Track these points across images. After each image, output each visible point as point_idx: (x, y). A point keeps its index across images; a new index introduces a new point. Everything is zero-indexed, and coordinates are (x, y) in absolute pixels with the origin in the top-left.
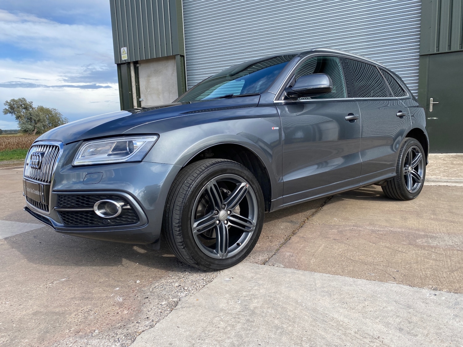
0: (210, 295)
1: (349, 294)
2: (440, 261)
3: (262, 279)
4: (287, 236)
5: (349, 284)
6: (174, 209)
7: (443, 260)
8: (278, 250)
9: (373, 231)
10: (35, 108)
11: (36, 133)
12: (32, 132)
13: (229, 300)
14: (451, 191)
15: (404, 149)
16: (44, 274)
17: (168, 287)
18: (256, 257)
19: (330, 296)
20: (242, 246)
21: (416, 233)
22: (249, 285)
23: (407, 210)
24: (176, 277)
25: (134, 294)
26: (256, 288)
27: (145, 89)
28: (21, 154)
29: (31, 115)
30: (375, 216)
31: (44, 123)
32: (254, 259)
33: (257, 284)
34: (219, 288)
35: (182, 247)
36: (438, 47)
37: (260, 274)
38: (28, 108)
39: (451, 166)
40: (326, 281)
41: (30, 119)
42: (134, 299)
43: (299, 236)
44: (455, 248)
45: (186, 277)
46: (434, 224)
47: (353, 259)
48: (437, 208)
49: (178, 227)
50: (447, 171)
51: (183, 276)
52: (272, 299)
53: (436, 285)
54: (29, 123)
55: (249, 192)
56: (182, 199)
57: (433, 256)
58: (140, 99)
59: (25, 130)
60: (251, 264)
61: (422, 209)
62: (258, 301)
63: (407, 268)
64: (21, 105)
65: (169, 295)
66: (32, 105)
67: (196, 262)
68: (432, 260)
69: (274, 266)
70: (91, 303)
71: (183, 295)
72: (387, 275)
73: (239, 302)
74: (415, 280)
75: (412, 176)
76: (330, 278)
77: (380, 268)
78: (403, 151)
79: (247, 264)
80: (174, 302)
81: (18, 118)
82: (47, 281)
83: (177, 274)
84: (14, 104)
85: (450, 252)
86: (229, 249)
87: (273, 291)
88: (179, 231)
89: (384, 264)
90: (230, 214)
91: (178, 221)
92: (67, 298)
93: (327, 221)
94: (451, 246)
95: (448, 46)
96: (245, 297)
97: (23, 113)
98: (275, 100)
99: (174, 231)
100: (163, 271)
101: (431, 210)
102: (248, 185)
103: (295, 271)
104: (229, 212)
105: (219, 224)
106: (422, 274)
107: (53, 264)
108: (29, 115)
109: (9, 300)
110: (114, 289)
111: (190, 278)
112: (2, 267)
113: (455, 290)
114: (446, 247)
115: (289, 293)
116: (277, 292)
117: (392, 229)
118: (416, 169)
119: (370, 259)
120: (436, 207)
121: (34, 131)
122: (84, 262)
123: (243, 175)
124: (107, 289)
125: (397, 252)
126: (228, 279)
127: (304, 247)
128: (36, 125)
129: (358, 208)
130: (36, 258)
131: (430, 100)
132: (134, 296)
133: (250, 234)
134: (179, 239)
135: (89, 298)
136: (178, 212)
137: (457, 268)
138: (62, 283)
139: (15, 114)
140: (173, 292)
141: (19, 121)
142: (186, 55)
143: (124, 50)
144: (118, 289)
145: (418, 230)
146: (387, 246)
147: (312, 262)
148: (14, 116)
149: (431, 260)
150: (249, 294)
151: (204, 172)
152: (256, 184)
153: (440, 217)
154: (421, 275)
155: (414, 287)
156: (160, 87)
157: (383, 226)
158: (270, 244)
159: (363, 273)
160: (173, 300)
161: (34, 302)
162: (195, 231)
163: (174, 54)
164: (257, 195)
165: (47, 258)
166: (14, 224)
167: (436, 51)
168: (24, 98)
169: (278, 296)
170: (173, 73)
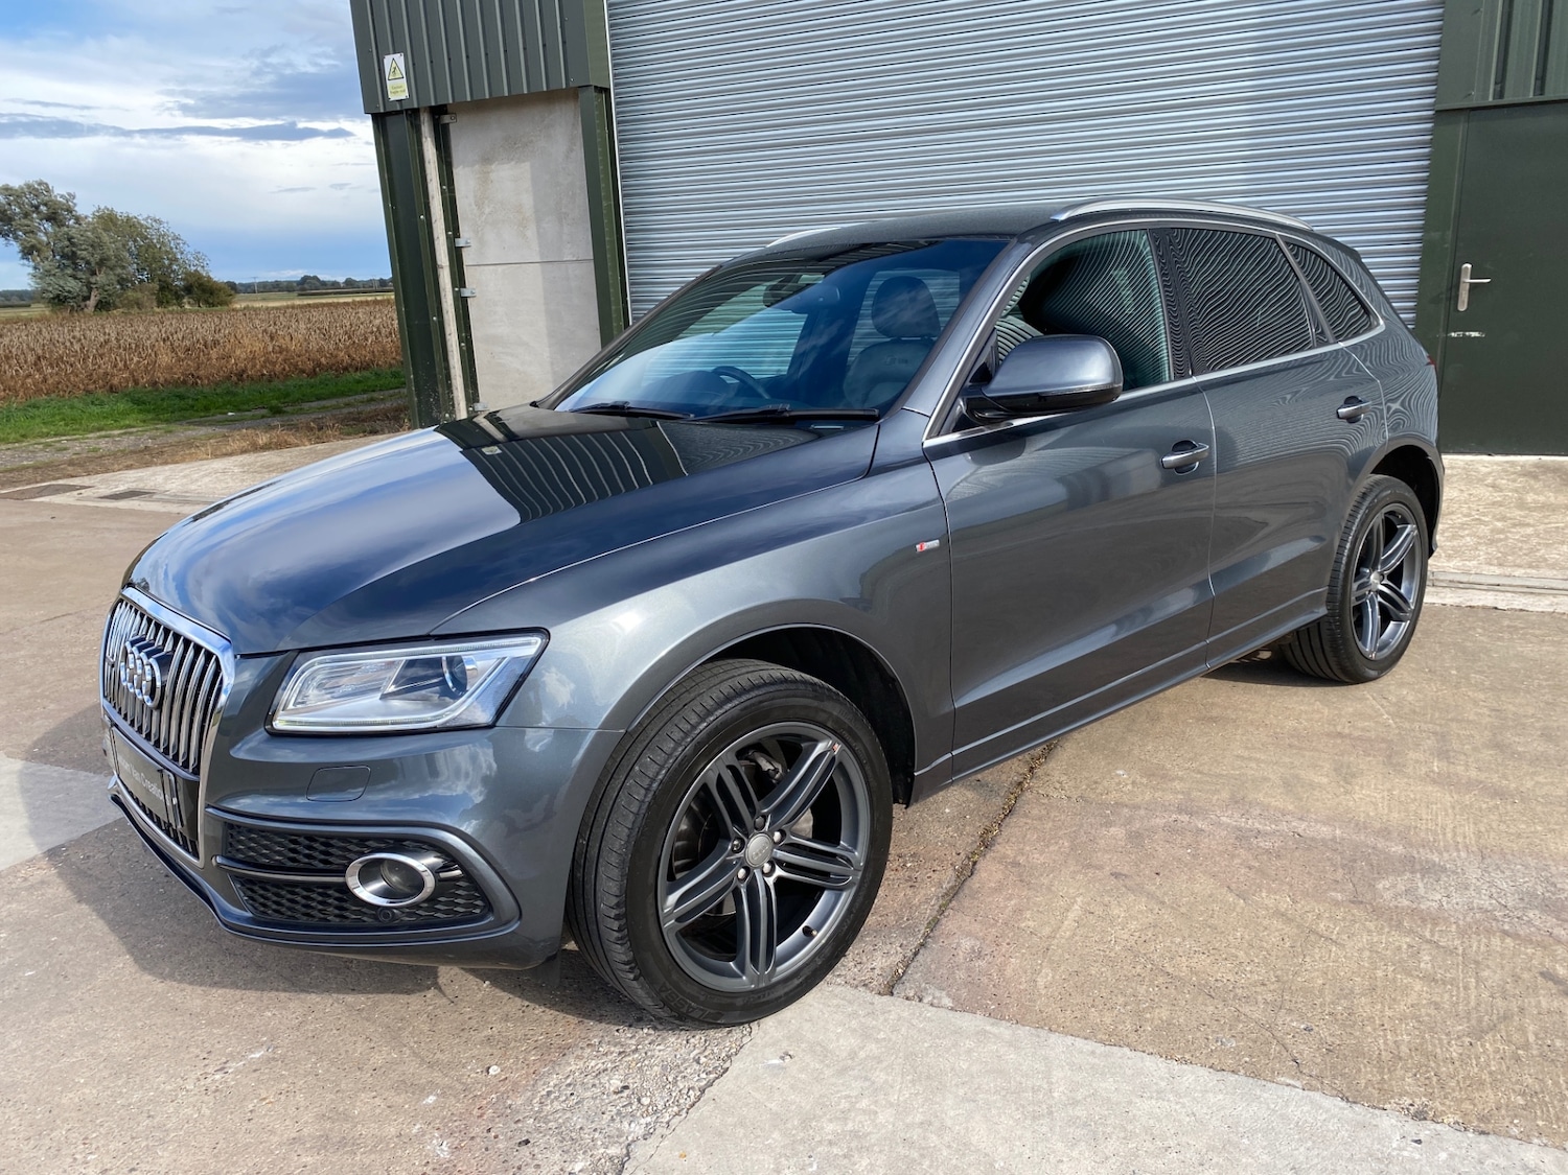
0: (720, 1134)
1: (1152, 1134)
2: (1444, 983)
3: (885, 1064)
4: (963, 856)
5: (1155, 1087)
6: (601, 860)
7: (1454, 979)
8: (934, 924)
9: (1242, 837)
10: (86, 217)
11: (96, 307)
12: (82, 304)
13: (780, 1157)
14: (1506, 636)
15: (1357, 520)
16: (194, 1028)
17: (589, 1094)
18: (865, 959)
19: (1093, 1144)
20: (820, 937)
21: (1379, 845)
22: (841, 1088)
23: (1356, 733)
24: (612, 1049)
25: (485, 1125)
26: (864, 1103)
27: (474, 206)
28: (57, 418)
29: (73, 244)
30: (1250, 759)
31: (119, 271)
32: (859, 967)
33: (867, 1084)
34: (748, 1104)
35: (632, 976)
36: (1501, 80)
37: (877, 1041)
38: (61, 217)
39: (1517, 513)
40: (1084, 1074)
41: (70, 257)
42: (485, 1146)
43: (1002, 859)
44: (1498, 921)
45: (643, 1048)
46: (1439, 806)
47: (1170, 970)
48: (1454, 725)
49: (617, 918)
50: (1502, 536)
51: (633, 1041)
52: (916, 1155)
53: (1425, 1096)
54: (69, 271)
55: (841, 767)
56: (627, 830)
57: (1425, 962)
58: (456, 240)
59: (58, 296)
60: (849, 992)
61: (1407, 725)
62: (871, 1164)
63: (1339, 1017)
64: (37, 207)
65: (595, 1130)
66: (75, 205)
67: (674, 1014)
68: (1420, 978)
69: (920, 1000)
70: (354, 1165)
71: (637, 1129)
72: (1275, 1048)
73: (811, 1165)
74: (1359, 1070)
75: (1380, 603)
76: (1096, 1060)
77: (1256, 1016)
78: (1354, 529)
79: (836, 992)
80: (611, 1159)
81: (28, 252)
82: (206, 1062)
83: (616, 1033)
84: (9, 204)
85: (1479, 941)
86: (780, 949)
87: (919, 1118)
88: (619, 930)
89: (1269, 997)
90: (781, 840)
91: (614, 901)
92: (275, 1139)
93: (1096, 783)
94: (1487, 911)
95: (1536, 79)
96: (830, 1143)
97: (46, 234)
98: (929, 437)
99: (602, 927)
100: (570, 1018)
101: (1435, 733)
102: (837, 747)
103: (988, 1028)
104: (777, 836)
105: (744, 879)
106: (1385, 1043)
107: (216, 979)
108: (67, 243)
109: (94, 1146)
110: (418, 1100)
111: (657, 1053)
112: (56, 991)
113: (1483, 1118)
114: (1468, 919)
115: (967, 1128)
116: (930, 1124)
117: (1302, 827)
118: (1396, 577)
119: (1223, 973)
120: (1452, 720)
121: (88, 298)
122: (316, 973)
123: (822, 717)
124: (400, 1100)
125: (1312, 937)
126: (777, 1061)
127: (1018, 911)
128: (93, 280)
129: (1198, 720)
130: (159, 948)
131: (1463, 272)
132: (485, 1134)
133: (844, 894)
134: (620, 953)
135: (343, 1143)
136: (615, 873)
137: (1495, 1017)
138: (255, 1071)
139: (16, 238)
140: (607, 1117)
141: (32, 264)
142: (616, 85)
143: (394, 65)
144: (431, 1099)
145: (1385, 832)
146: (1283, 907)
147: (1041, 982)
148: (15, 247)
149: (1417, 980)
150: (843, 1131)
151: (697, 732)
152: (865, 739)
153: (1460, 769)
154: (1382, 1048)
155: (1354, 1106)
156: (527, 201)
157: (1276, 808)
158: (909, 892)
159: (1199, 1034)
160: (608, 1152)
161: (174, 1156)
162: (669, 924)
163: (571, 85)
164: (869, 772)
165: (196, 950)
166: (70, 780)
167: (1494, 98)
168: (45, 181)
169: (933, 1140)
170: (571, 150)
